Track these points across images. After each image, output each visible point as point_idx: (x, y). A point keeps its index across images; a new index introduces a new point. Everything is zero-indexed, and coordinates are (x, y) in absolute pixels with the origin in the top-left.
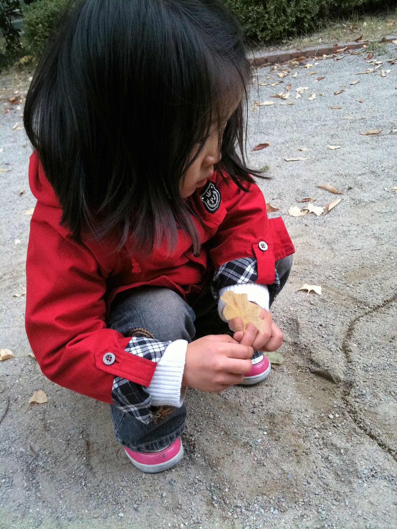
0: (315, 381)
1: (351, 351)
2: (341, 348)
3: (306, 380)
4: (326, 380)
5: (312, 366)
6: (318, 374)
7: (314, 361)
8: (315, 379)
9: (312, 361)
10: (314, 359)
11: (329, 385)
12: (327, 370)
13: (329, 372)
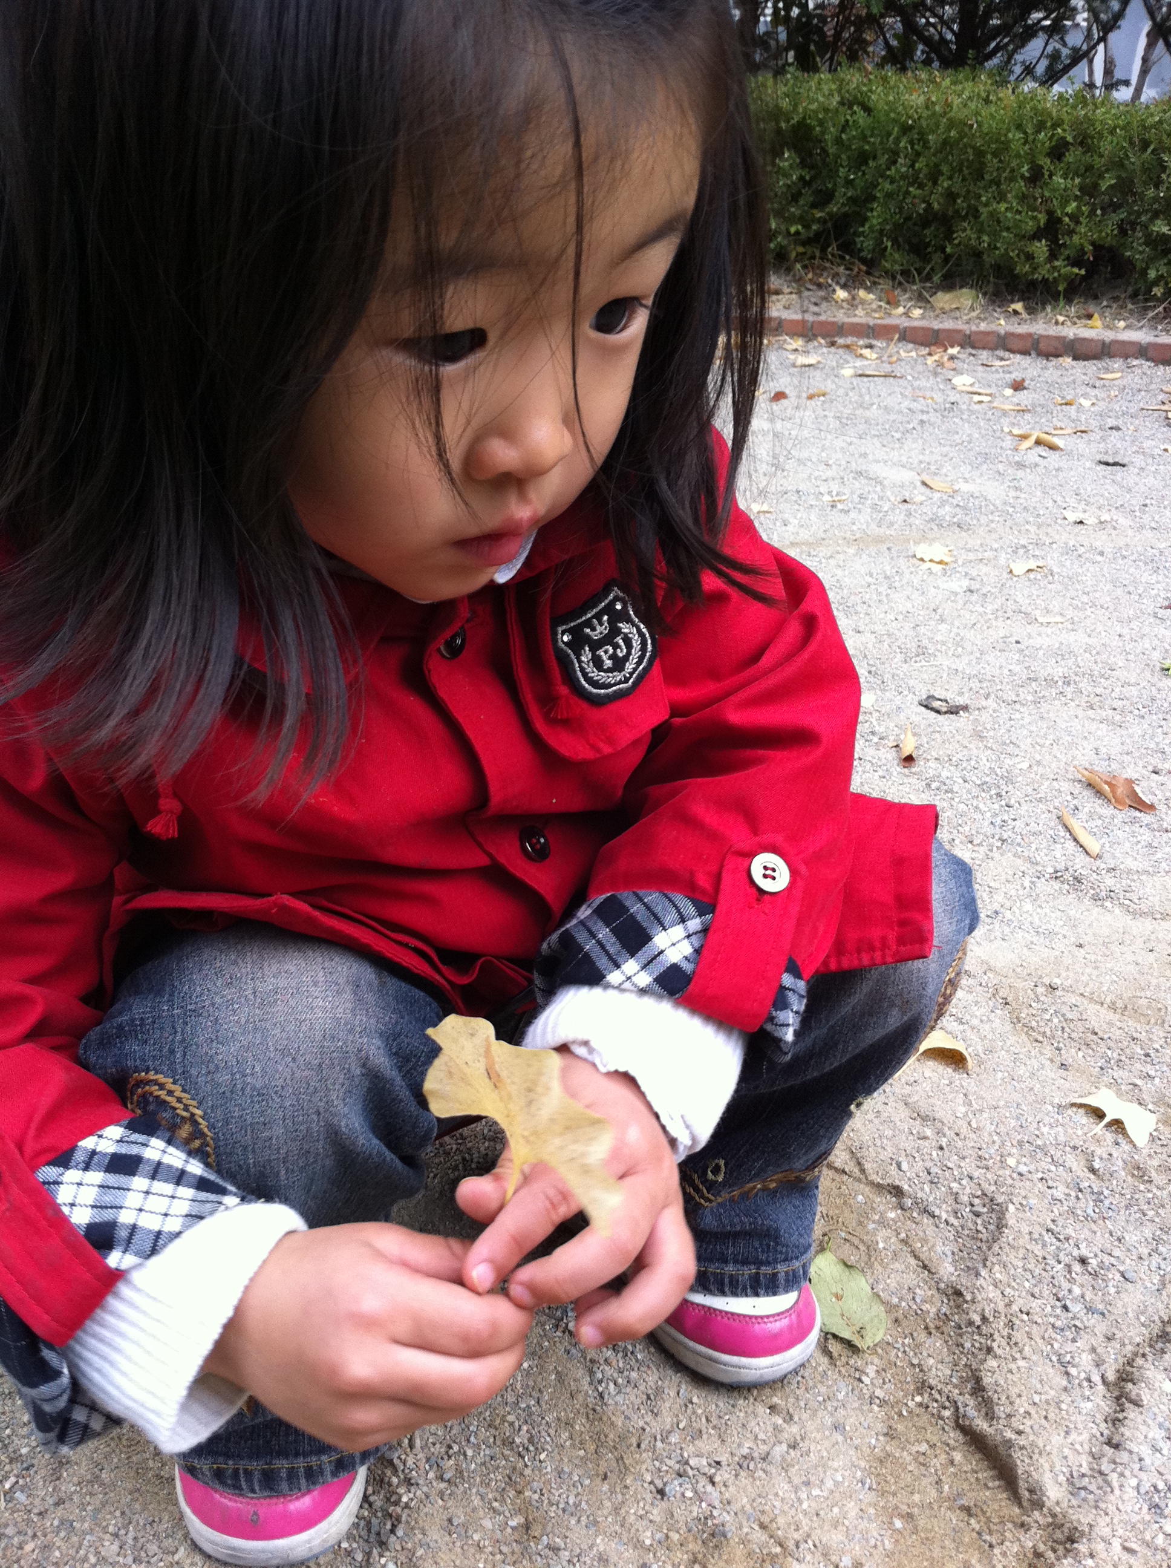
0: (952, 1462)
1: (1137, 1404)
2: (1111, 1376)
3: (924, 1447)
4: (993, 1478)
5: (971, 1402)
6: (976, 1441)
7: (983, 1389)
8: (958, 1456)
9: (978, 1388)
10: (987, 1380)
11: (996, 1500)
12: (1009, 1444)
13: (1017, 1455)
